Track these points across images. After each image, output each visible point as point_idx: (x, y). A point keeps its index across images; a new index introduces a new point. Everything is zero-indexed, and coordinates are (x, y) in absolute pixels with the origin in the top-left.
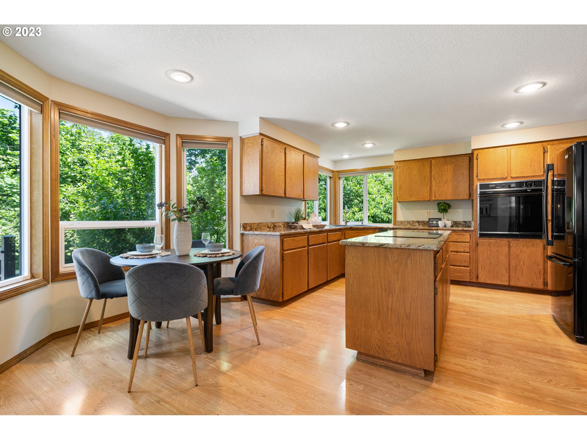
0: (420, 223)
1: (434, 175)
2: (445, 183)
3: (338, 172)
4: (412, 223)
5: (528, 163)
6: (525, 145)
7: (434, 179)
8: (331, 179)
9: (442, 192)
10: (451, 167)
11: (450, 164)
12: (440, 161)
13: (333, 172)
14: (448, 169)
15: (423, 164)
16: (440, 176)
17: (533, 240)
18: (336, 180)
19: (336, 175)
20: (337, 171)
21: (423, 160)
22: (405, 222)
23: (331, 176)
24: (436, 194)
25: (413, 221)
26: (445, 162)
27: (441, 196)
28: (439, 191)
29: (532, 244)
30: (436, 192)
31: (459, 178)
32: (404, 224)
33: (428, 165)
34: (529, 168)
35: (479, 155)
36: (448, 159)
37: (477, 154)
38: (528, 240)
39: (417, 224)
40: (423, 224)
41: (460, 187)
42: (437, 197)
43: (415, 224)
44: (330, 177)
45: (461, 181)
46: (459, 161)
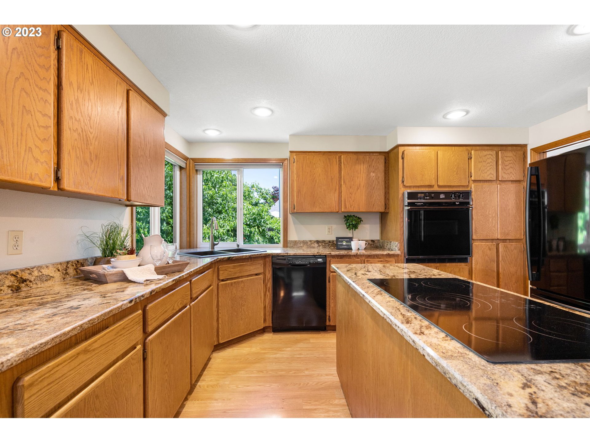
0: (320, 244)
1: (344, 177)
2: (358, 189)
3: (195, 160)
4: (309, 243)
5: (455, 170)
6: (451, 147)
7: (344, 182)
8: (183, 171)
9: (353, 201)
10: (364, 168)
11: (364, 163)
12: (351, 158)
13: (186, 159)
14: (360, 170)
15: (329, 159)
16: (352, 178)
17: (459, 264)
18: (191, 174)
19: (191, 165)
20: (193, 159)
21: (329, 154)
22: (300, 242)
23: (183, 165)
24: (347, 203)
25: (311, 241)
26: (357, 160)
27: (352, 207)
28: (350, 199)
29: (458, 269)
30: (347, 200)
31: (374, 183)
32: (299, 245)
33: (336, 161)
34: (456, 175)
35: (405, 153)
36: (361, 157)
37: (403, 152)
38: (454, 264)
39: (316, 245)
40: (323, 244)
41: (375, 195)
42: (347, 207)
43: (313, 245)
44: (181, 168)
45: (376, 187)
46: (373, 160)
